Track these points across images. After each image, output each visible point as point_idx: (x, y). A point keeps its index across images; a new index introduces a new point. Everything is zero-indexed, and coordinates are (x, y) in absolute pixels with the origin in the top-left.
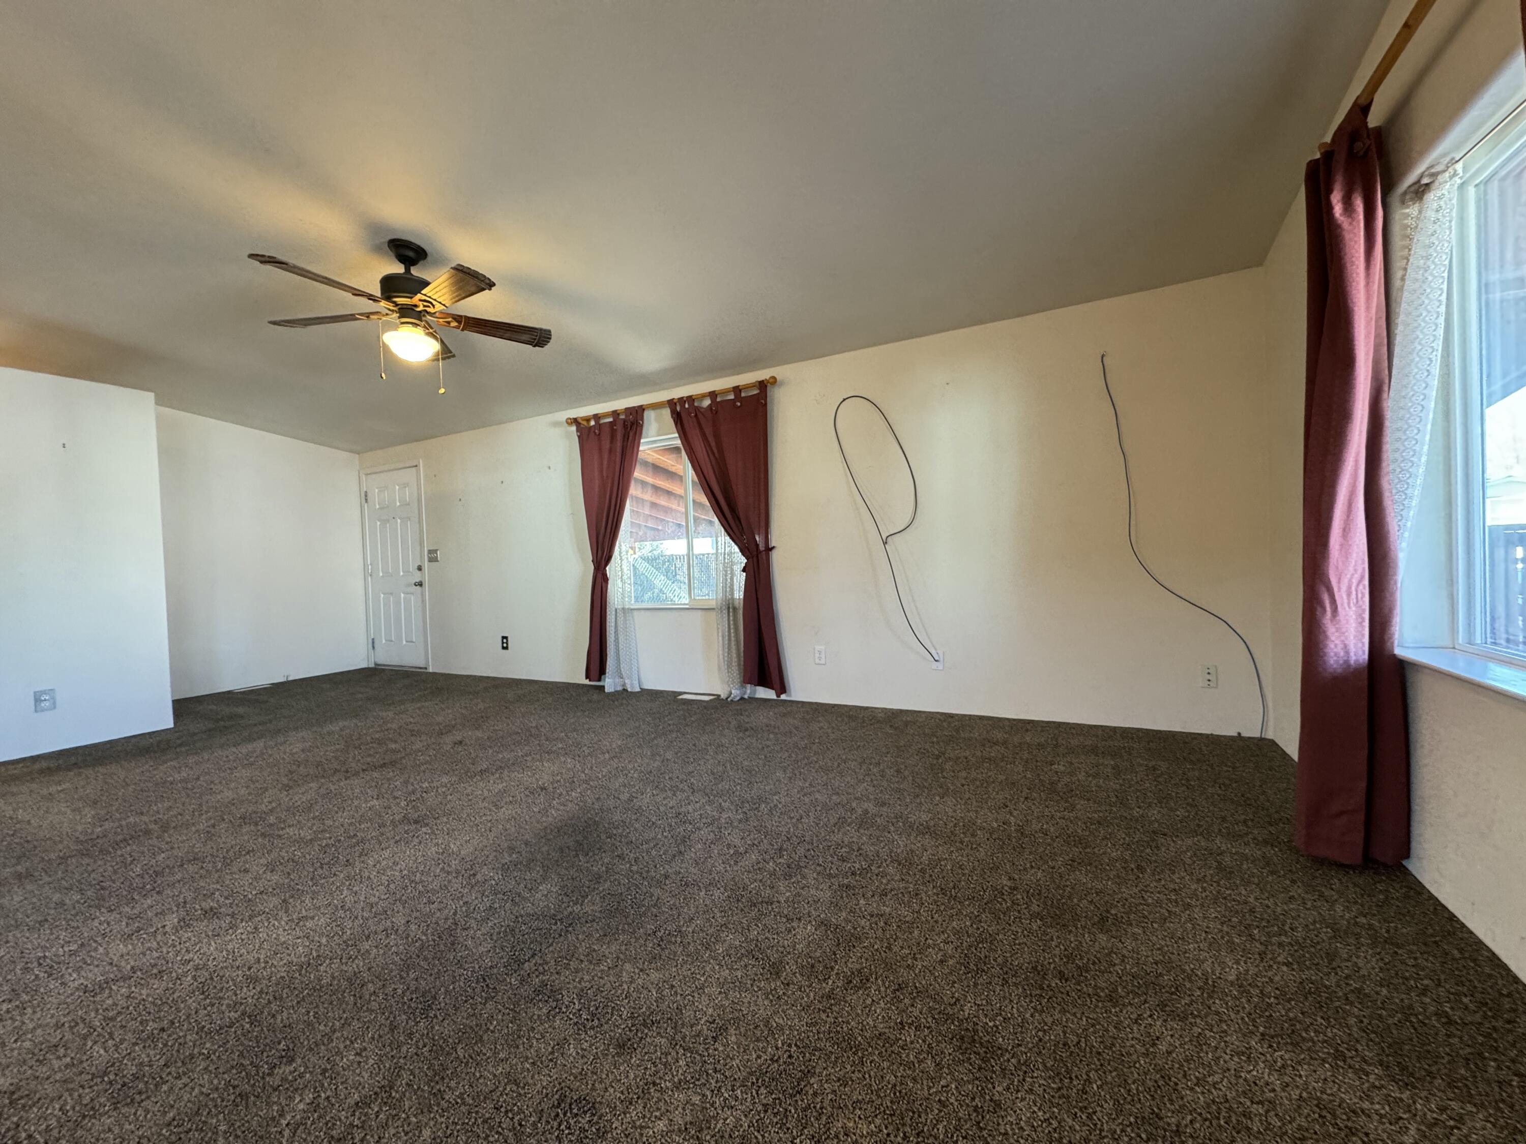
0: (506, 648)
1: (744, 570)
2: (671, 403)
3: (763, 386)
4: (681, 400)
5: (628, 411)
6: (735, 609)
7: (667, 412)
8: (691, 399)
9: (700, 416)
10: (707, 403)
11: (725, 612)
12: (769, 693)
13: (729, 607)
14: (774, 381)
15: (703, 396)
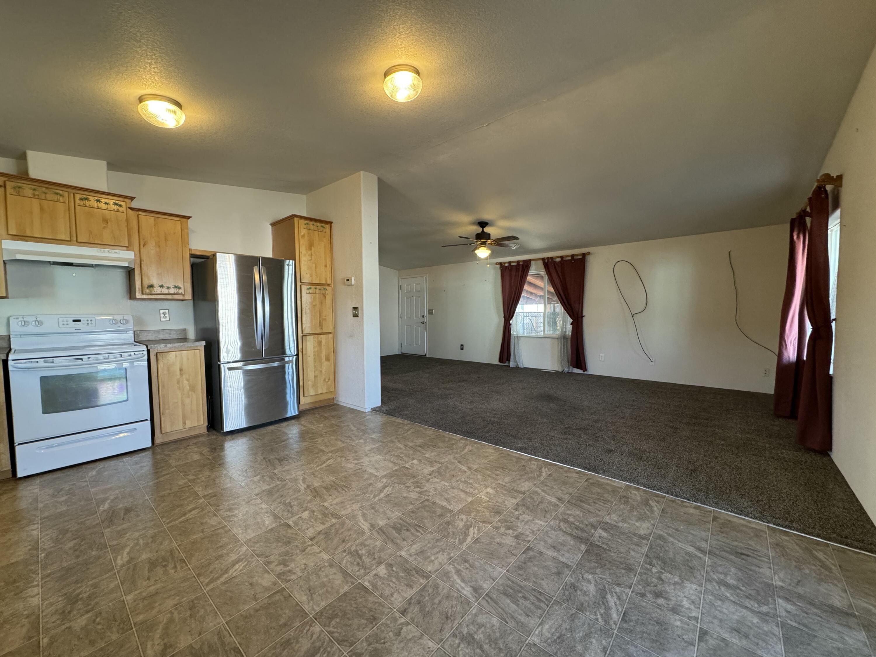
0: (463, 349)
1: (571, 324)
2: (543, 259)
3: (584, 255)
4: (548, 258)
5: (524, 261)
6: (567, 339)
7: (540, 263)
8: (552, 258)
9: (556, 265)
10: (558, 260)
11: (563, 339)
12: (580, 371)
13: (564, 337)
14: (589, 253)
15: (558, 257)
